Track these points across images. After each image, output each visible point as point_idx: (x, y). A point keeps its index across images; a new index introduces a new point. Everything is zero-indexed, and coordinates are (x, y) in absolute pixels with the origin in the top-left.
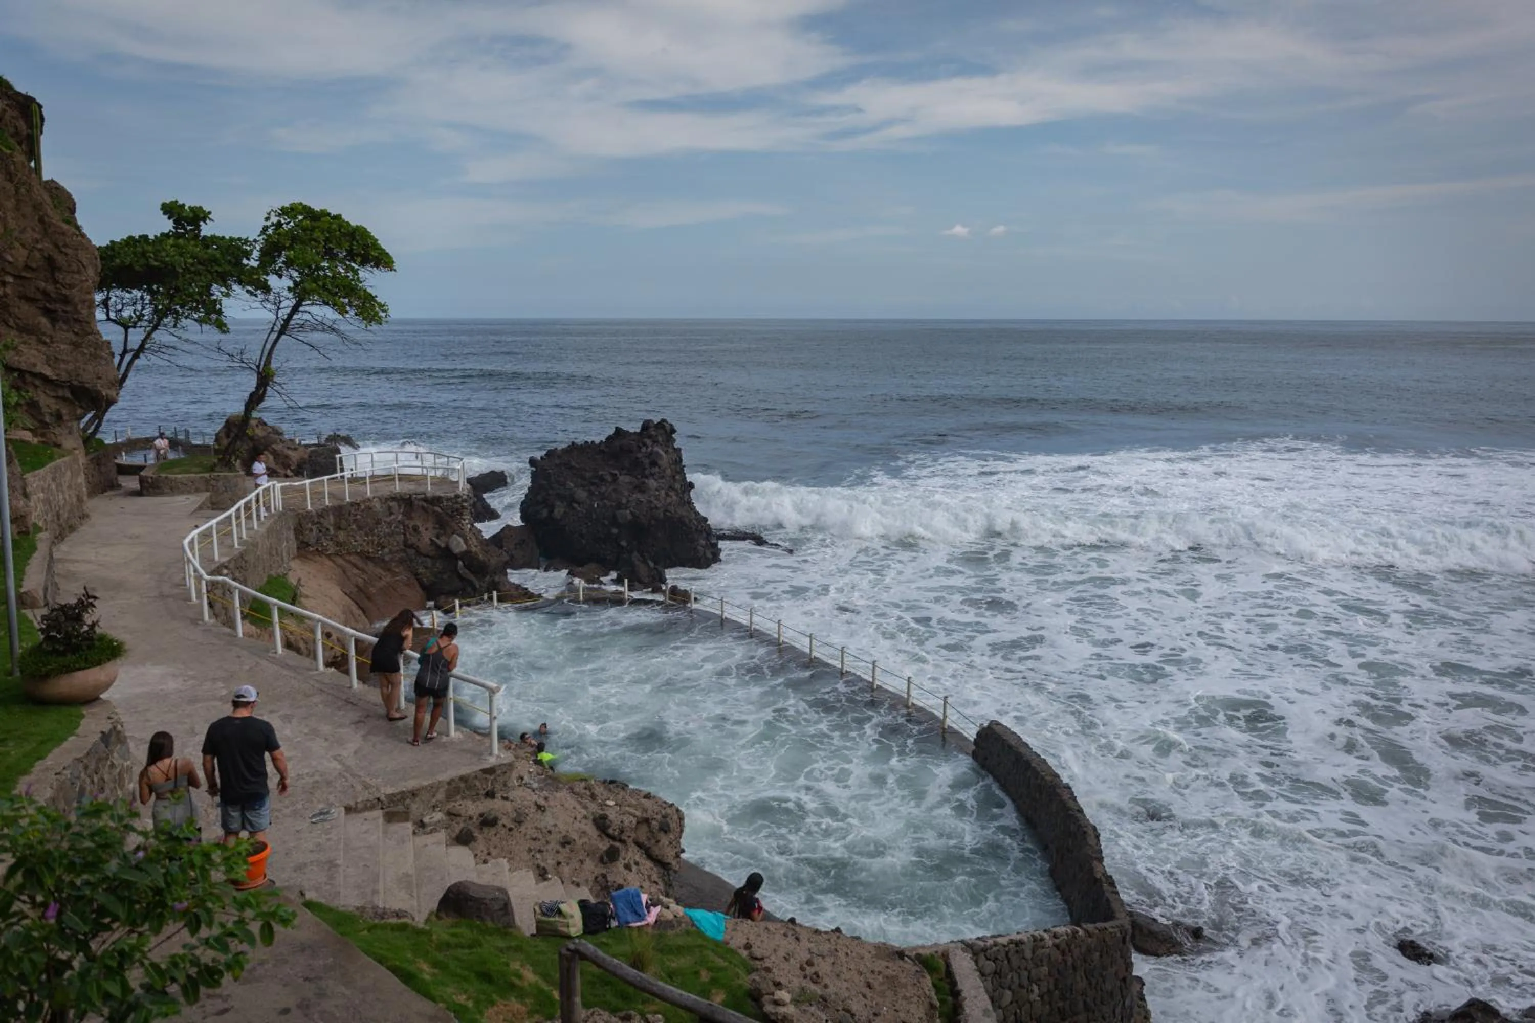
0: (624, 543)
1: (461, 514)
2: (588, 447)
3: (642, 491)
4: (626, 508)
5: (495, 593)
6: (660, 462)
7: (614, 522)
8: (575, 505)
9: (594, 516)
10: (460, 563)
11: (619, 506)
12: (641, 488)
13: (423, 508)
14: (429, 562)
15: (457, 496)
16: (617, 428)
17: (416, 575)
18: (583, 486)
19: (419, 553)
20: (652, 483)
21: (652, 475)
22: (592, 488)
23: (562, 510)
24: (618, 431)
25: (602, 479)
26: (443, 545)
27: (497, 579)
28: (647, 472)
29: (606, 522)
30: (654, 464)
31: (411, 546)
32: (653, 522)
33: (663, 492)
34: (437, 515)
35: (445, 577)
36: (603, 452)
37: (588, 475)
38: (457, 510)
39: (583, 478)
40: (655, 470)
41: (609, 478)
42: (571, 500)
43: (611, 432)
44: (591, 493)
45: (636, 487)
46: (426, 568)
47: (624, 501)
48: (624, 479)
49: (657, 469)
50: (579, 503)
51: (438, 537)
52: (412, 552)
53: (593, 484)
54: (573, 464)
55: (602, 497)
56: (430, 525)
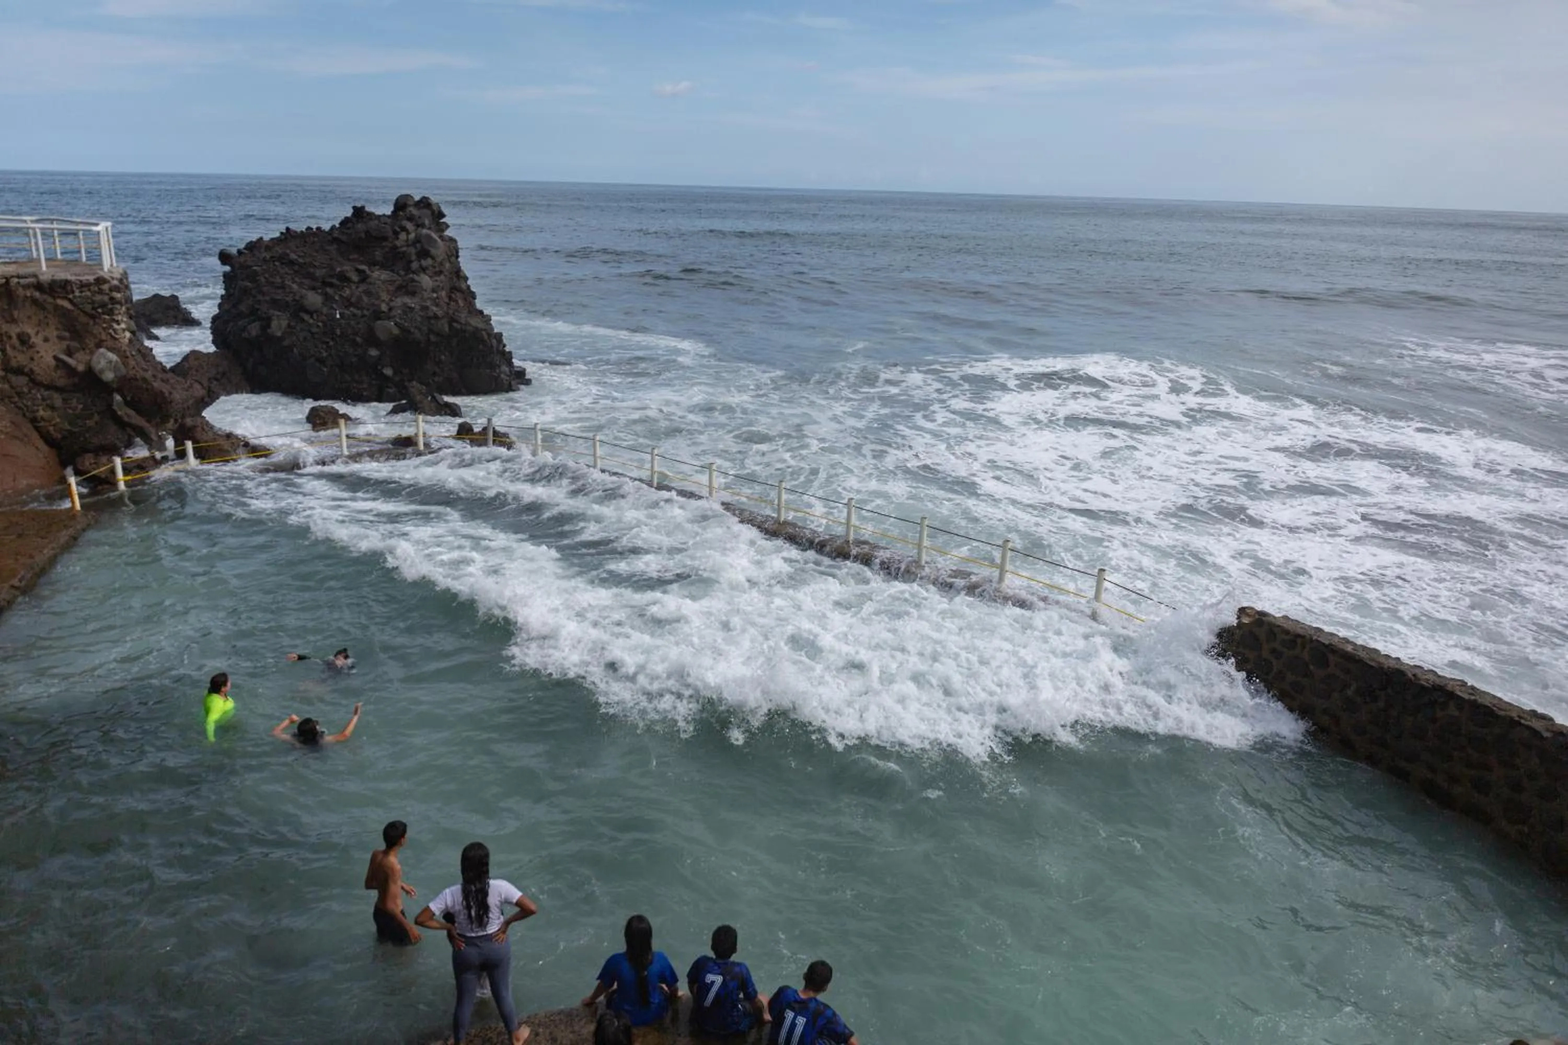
0: (388, 372)
1: (111, 312)
2: (312, 237)
3: (413, 294)
4: (389, 318)
5: (189, 445)
6: (433, 251)
7: (372, 339)
8: (306, 317)
9: (338, 332)
10: (118, 398)
11: (378, 315)
12: (409, 289)
13: (35, 301)
14: (57, 400)
15: (100, 281)
16: (354, 208)
17: (34, 421)
18: (313, 289)
19: (35, 382)
20: (426, 281)
21: (424, 269)
22: (329, 290)
23: (284, 323)
24: (359, 212)
25: (343, 278)
26: (81, 368)
27: (189, 421)
28: (415, 265)
29: (358, 339)
30: (424, 254)
31: (19, 371)
32: (433, 338)
33: (443, 293)
34: (62, 313)
35: (90, 423)
36: (336, 240)
37: (319, 273)
38: (103, 305)
39: (311, 277)
40: (427, 262)
41: (355, 277)
42: (298, 309)
43: (349, 213)
44: (327, 298)
45: (399, 288)
46: (53, 408)
47: (384, 307)
48: (379, 275)
49: (429, 261)
50: (311, 314)
51: (70, 353)
52: (21, 381)
53: (331, 285)
54: (293, 256)
55: (348, 303)
56: (52, 333)
